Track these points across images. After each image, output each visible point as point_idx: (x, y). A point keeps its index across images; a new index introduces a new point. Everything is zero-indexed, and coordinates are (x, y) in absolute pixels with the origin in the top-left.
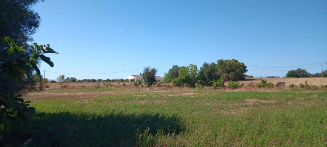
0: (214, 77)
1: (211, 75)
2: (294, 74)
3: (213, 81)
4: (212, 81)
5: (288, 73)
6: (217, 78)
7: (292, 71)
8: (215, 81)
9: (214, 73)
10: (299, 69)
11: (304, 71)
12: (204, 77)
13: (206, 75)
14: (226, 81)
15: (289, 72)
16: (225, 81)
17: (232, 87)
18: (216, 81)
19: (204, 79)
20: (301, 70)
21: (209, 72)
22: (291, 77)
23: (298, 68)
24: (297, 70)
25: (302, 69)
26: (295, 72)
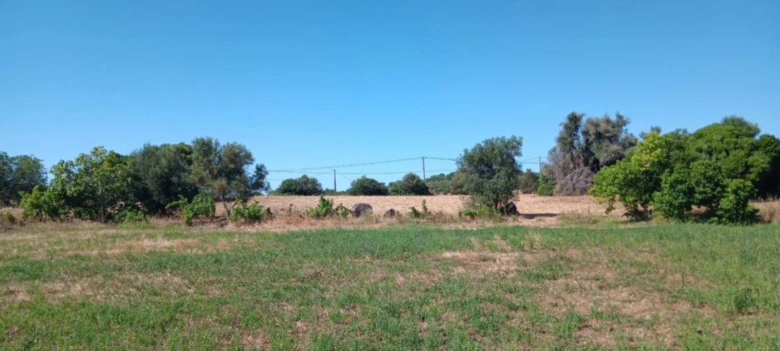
0: (180, 189)
1: (170, 183)
2: (295, 187)
3: (180, 201)
4: (176, 202)
5: (282, 186)
6: (191, 192)
7: (291, 180)
8: (186, 200)
9: (179, 177)
10: (305, 177)
11: (314, 182)
12: (145, 189)
13: (151, 185)
14: (220, 201)
15: (284, 183)
16: (217, 200)
17: (242, 215)
18: (190, 201)
19: (144, 194)
20: (308, 179)
21: (162, 176)
22: (288, 195)
23: (303, 174)
24: (299, 179)
25: (310, 176)
26: (298, 183)
